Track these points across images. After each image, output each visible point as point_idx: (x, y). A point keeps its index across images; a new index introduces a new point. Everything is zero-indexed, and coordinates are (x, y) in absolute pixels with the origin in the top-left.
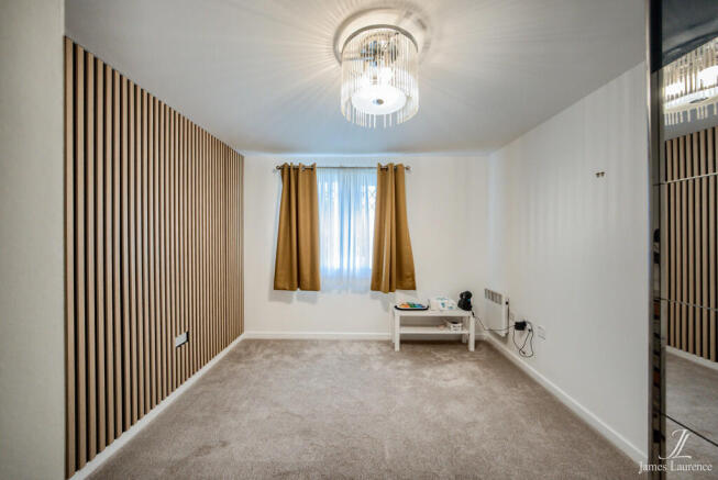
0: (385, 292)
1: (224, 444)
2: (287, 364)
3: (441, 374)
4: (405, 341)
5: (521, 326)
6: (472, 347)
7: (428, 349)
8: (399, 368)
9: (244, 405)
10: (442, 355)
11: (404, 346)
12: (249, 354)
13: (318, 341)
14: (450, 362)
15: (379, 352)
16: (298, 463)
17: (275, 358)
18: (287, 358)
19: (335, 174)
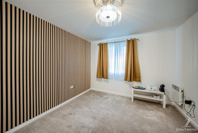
0: (128, 81)
1: (75, 114)
2: (97, 98)
3: (146, 113)
4: (135, 99)
5: (189, 102)
6: (164, 106)
7: (144, 103)
8: (130, 107)
9: (83, 106)
10: (149, 107)
11: (136, 101)
12: (90, 94)
13: (108, 94)
14: (152, 110)
15: (126, 101)
16: (88, 125)
17: (95, 96)
18: (98, 97)
19: (114, 45)
